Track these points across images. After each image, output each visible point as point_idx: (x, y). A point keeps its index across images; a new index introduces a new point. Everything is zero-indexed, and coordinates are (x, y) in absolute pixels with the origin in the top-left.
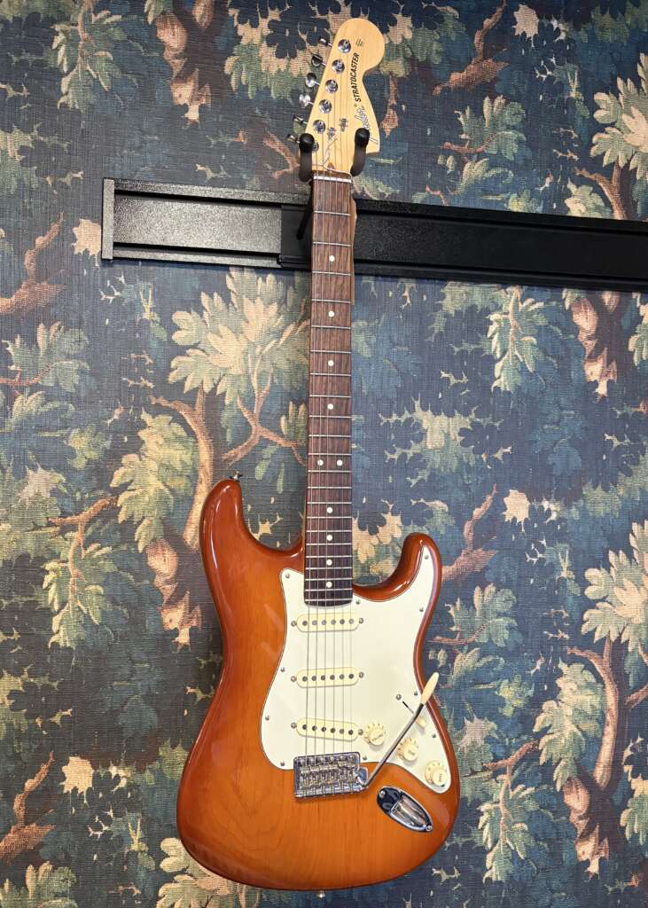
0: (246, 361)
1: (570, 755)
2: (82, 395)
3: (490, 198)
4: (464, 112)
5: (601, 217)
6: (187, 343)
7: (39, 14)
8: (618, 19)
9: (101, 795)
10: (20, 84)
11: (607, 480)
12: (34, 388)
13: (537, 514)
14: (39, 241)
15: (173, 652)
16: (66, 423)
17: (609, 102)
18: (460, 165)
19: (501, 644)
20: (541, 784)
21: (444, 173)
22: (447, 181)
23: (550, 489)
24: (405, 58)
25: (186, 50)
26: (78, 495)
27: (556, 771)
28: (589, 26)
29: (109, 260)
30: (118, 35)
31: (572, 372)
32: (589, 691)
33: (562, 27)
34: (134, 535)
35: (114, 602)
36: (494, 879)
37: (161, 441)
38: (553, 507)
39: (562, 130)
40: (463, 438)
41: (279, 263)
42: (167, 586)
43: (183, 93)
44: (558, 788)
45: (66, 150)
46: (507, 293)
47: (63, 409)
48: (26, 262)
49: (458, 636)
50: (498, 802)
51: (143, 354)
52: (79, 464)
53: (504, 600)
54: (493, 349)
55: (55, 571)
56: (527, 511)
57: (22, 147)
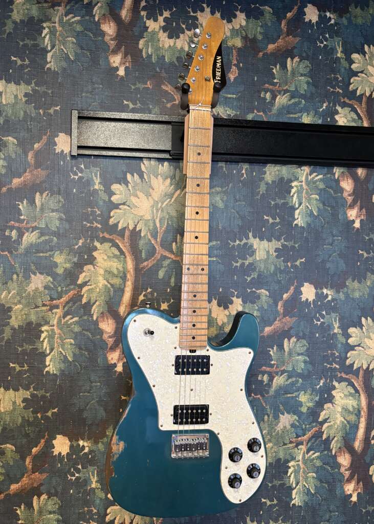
0: (153, 213)
1: (340, 434)
3: (292, 116)
4: (276, 67)
5: (356, 125)
6: (120, 202)
7: (34, 17)
8: (365, 11)
9: (74, 457)
10: (24, 57)
11: (360, 277)
12: (34, 229)
13: (320, 297)
14: (36, 146)
15: (114, 376)
16: (52, 248)
17: (360, 59)
18: (274, 97)
19: (299, 371)
20: (324, 451)
21: (265, 102)
22: (266, 106)
23: (328, 282)
24: (242, 36)
25: (116, 36)
26: (59, 289)
27: (332, 444)
28: (348, 15)
29: (75, 156)
30: (79, 28)
31: (340, 215)
32: (351, 398)
33: (332, 16)
34: (91, 310)
35: (80, 349)
36: (297, 504)
37: (106, 258)
38: (329, 293)
39: (333, 75)
40: (277, 253)
41: (170, 155)
42: (110, 339)
43: (116, 60)
44: (333, 453)
45: (51, 95)
46: (302, 170)
47: (51, 241)
48: (29, 158)
49: (275, 366)
50: (299, 461)
51: (95, 208)
52: (60, 271)
53: (301, 346)
54: (294, 202)
55: (47, 331)
56: (314, 295)
57: (26, 93)
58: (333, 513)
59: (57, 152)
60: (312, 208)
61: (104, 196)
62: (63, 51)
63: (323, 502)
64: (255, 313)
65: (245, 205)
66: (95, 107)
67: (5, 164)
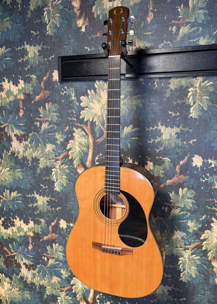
0: (102, 111)
1: (215, 249)
2: (58, 123)
4: (180, 7)
6: (85, 106)
7: (40, 6)
9: (69, 230)
10: (37, 30)
12: (47, 121)
13: (205, 164)
14: (44, 78)
16: (55, 131)
19: (189, 208)
21: (172, 34)
23: (212, 156)
25: (80, 7)
26: (59, 151)
27: (209, 254)
30: (61, 7)
34: (73, 163)
35: (69, 181)
36: (183, 281)
37: (79, 136)
38: (213, 162)
40: (177, 136)
43: (80, 23)
44: (209, 259)
45: (49, 49)
46: (196, 80)
47: (54, 127)
48: (42, 85)
50: (186, 258)
51: (72, 110)
52: (59, 142)
53: (191, 194)
54: (190, 102)
55: (55, 171)
56: (202, 163)
57: (39, 50)
58: (206, 292)
59: (53, 81)
60: (203, 105)
61: (77, 103)
62: (54, 23)
63: (200, 284)
64: (161, 171)
65: (156, 105)
66: (71, 53)
67: (32, 89)
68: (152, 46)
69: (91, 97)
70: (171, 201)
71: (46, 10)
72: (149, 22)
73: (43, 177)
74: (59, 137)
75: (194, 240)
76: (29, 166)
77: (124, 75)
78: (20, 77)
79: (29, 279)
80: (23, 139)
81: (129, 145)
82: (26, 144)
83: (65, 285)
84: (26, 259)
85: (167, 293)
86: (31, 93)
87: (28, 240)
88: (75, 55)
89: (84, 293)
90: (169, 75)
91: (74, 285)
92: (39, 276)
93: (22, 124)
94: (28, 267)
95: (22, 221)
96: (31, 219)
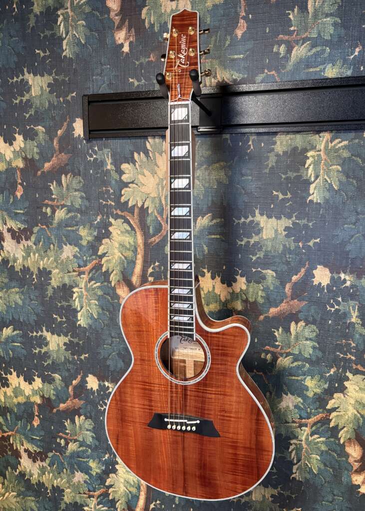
0: (158, 189)
1: (351, 425)
2: (83, 209)
6: (129, 181)
7: (50, 7)
10: (45, 48)
13: (335, 281)
14: (59, 132)
16: (77, 223)
19: (307, 356)
21: (278, 58)
22: (279, 63)
23: (346, 267)
25: (121, 10)
26: (85, 258)
27: (341, 432)
30: (87, 9)
34: (109, 278)
35: (103, 309)
36: (297, 479)
37: (119, 233)
38: (347, 278)
40: (286, 232)
43: (121, 36)
44: (342, 442)
45: (67, 81)
46: (320, 137)
48: (55, 144)
49: (280, 348)
50: (302, 441)
51: (108, 187)
52: (84, 243)
53: (310, 331)
54: (309, 175)
55: (77, 292)
56: (329, 279)
57: (49, 83)
58: (336, 497)
59: (75, 136)
60: (331, 181)
61: (115, 176)
62: (76, 36)
63: (326, 484)
64: (260, 293)
65: (252, 180)
66: (104, 89)
67: (38, 151)
68: (245, 78)
69: (140, 166)
70: (277, 343)
71: (62, 14)
72: (239, 37)
73: (58, 302)
74: (85, 234)
75: (316, 409)
76: (34, 282)
77: (196, 129)
78: (16, 131)
79: (34, 477)
80: (23, 237)
81: (206, 248)
82: (28, 246)
83: (97, 486)
84: (29, 442)
85: (270, 499)
86: (37, 157)
87: (32, 410)
88: (112, 92)
89: (129, 500)
90: (274, 129)
91: (111, 486)
92: (52, 471)
93: (21, 210)
94: (33, 457)
95: (22, 378)
96: (37, 373)
